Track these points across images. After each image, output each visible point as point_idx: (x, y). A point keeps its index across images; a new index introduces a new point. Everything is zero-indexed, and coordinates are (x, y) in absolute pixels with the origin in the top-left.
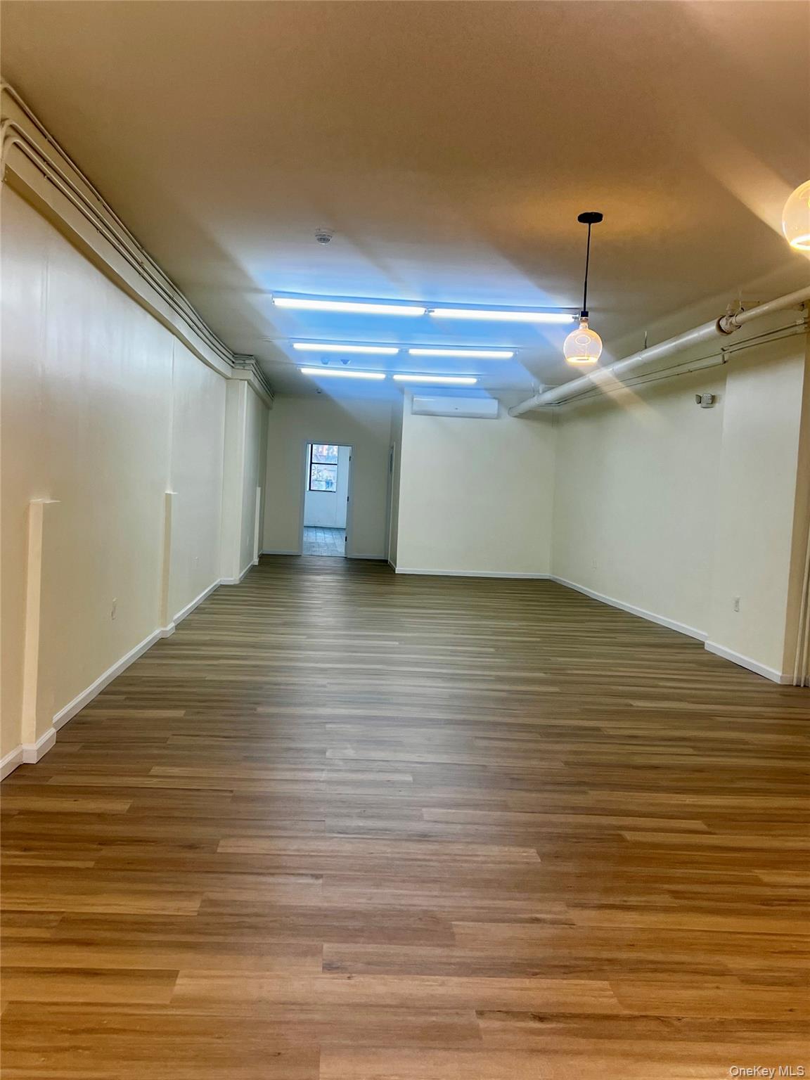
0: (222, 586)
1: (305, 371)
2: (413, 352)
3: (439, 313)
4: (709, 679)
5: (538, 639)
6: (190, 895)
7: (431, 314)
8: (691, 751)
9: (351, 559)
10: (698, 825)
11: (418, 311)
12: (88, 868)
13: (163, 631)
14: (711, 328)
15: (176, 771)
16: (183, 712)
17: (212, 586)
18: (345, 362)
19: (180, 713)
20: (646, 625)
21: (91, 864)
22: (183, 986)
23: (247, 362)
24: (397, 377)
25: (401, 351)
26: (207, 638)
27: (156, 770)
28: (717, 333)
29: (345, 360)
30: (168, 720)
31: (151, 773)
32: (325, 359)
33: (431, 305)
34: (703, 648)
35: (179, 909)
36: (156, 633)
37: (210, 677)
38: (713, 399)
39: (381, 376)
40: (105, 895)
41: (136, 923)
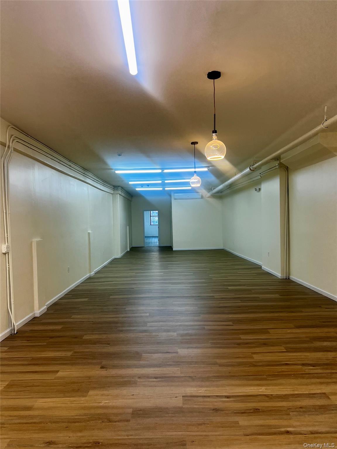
0: (115, 259)
1: (137, 189)
2: (166, 182)
3: (166, 171)
4: (258, 278)
5: (209, 269)
6: (70, 351)
7: (164, 172)
8: (240, 301)
9: (160, 247)
10: (231, 323)
11: (160, 171)
12: (44, 345)
13: (90, 275)
14: (248, 169)
15: (79, 316)
16: (87, 299)
17: (111, 259)
18: (148, 186)
19: (86, 300)
20: (247, 262)
21: (45, 344)
22: (60, 374)
23: (118, 188)
24: (166, 189)
25: (162, 182)
26: (103, 276)
27: (73, 316)
28: (250, 171)
29: (148, 185)
30: (81, 302)
31: (72, 317)
32: (142, 186)
33: (163, 169)
34: (261, 268)
35: (65, 355)
36: (87, 275)
37: (99, 288)
38: (260, 189)
39: (161, 189)
40: (46, 352)
41: (52, 358)
